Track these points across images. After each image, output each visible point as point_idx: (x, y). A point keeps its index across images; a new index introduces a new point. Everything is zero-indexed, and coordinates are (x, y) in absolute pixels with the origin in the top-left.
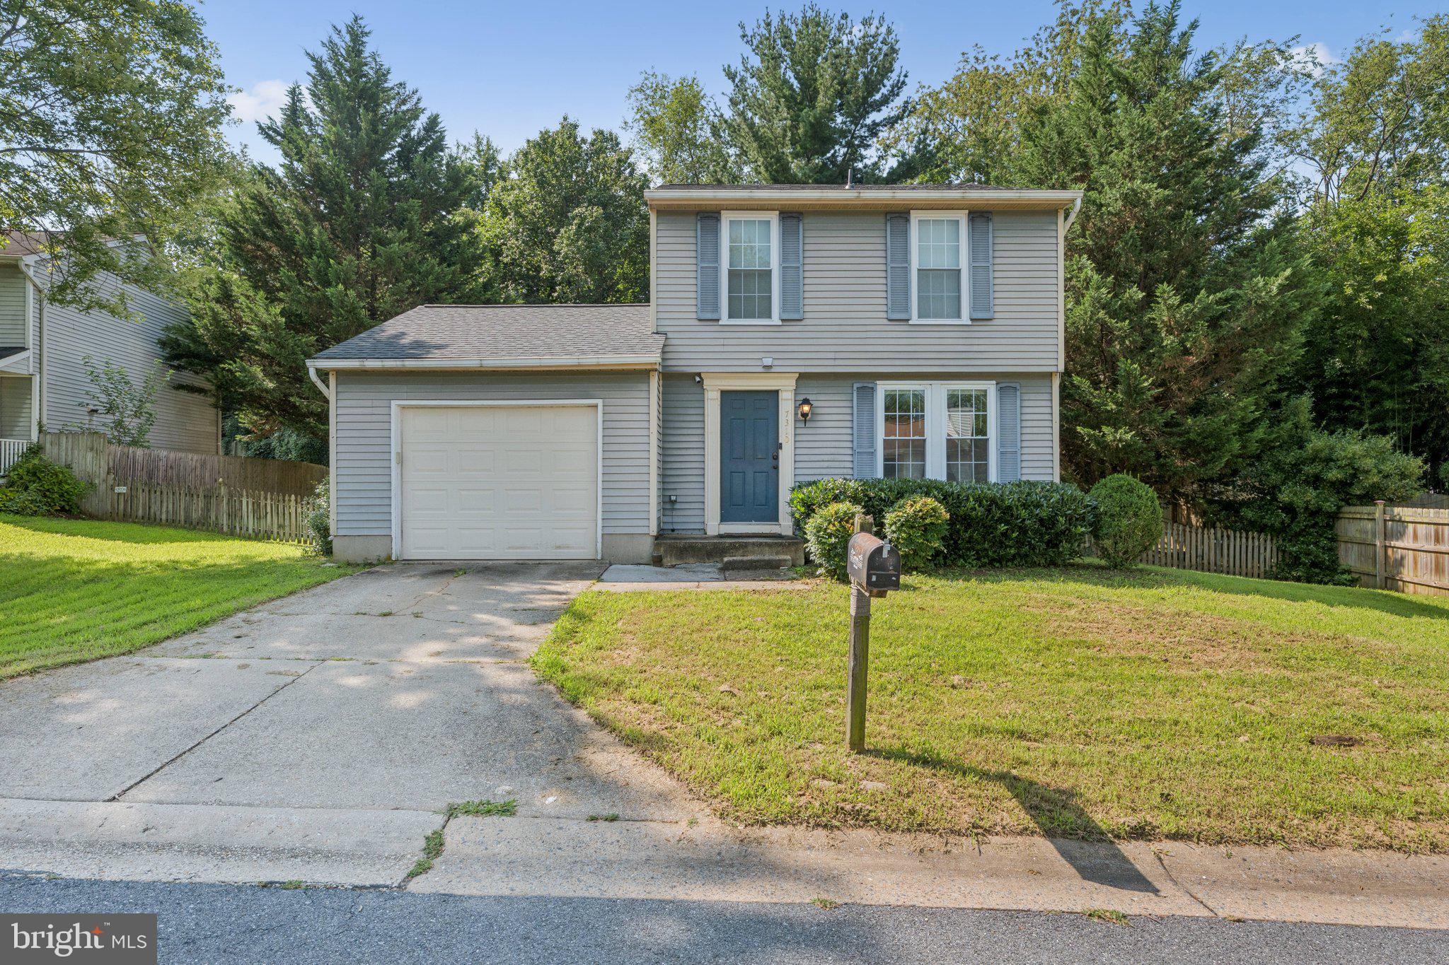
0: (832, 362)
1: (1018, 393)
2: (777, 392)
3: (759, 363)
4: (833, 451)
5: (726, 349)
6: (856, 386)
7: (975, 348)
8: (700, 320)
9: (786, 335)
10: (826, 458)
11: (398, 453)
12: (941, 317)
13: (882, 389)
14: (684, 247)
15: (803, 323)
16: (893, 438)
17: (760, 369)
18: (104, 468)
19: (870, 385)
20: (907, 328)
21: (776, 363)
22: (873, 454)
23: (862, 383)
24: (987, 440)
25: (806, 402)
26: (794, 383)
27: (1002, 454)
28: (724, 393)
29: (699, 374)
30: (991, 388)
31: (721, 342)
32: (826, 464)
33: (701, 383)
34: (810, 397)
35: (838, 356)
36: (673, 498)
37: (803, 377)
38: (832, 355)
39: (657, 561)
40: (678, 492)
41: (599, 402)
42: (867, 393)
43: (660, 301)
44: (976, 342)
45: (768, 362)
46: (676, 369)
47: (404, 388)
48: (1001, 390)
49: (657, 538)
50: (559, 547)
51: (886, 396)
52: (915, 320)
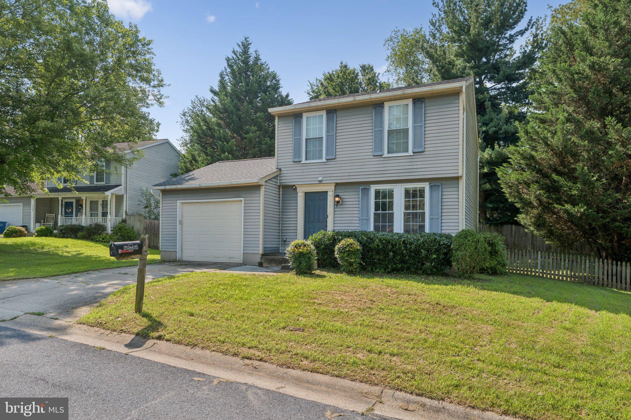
0: (348, 177)
1: (440, 188)
2: (327, 192)
3: (316, 179)
4: (351, 218)
5: (304, 174)
6: (361, 188)
7: (415, 167)
8: (294, 162)
9: (329, 166)
10: (348, 222)
11: (180, 221)
12: (400, 152)
13: (373, 189)
14: (288, 131)
15: (335, 160)
16: (379, 212)
17: (318, 182)
18: (142, 228)
19: (367, 187)
20: (382, 159)
21: (324, 179)
22: (368, 220)
23: (365, 186)
24: (424, 212)
25: (337, 196)
26: (333, 187)
27: (431, 219)
28: (306, 193)
29: (294, 185)
30: (426, 186)
31: (302, 171)
32: (347, 225)
33: (296, 189)
34: (339, 194)
35: (351, 174)
36: (285, 239)
37: (337, 185)
38: (348, 174)
39: (261, 265)
40: (287, 237)
41: (243, 199)
42: (366, 191)
43: (279, 155)
44: (415, 163)
45: (320, 179)
46: (284, 184)
47: (181, 196)
48: (431, 187)
49: (263, 255)
50: (231, 258)
51: (375, 192)
52: (386, 155)
